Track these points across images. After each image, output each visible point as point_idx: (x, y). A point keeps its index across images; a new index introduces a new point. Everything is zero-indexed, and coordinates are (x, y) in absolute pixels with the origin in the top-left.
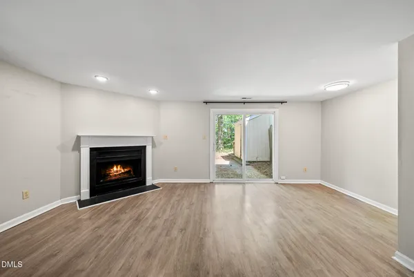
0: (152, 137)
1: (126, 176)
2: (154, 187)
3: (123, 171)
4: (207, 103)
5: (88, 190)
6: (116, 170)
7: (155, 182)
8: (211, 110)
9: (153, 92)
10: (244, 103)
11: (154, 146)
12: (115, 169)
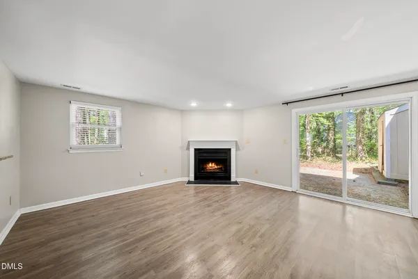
0: (236, 142)
1: (218, 171)
2: (236, 183)
3: (216, 167)
4: (287, 103)
5: (193, 175)
6: (212, 166)
7: (239, 180)
8: (293, 110)
9: (229, 105)
10: (342, 94)
11: (238, 149)
12: (210, 165)
